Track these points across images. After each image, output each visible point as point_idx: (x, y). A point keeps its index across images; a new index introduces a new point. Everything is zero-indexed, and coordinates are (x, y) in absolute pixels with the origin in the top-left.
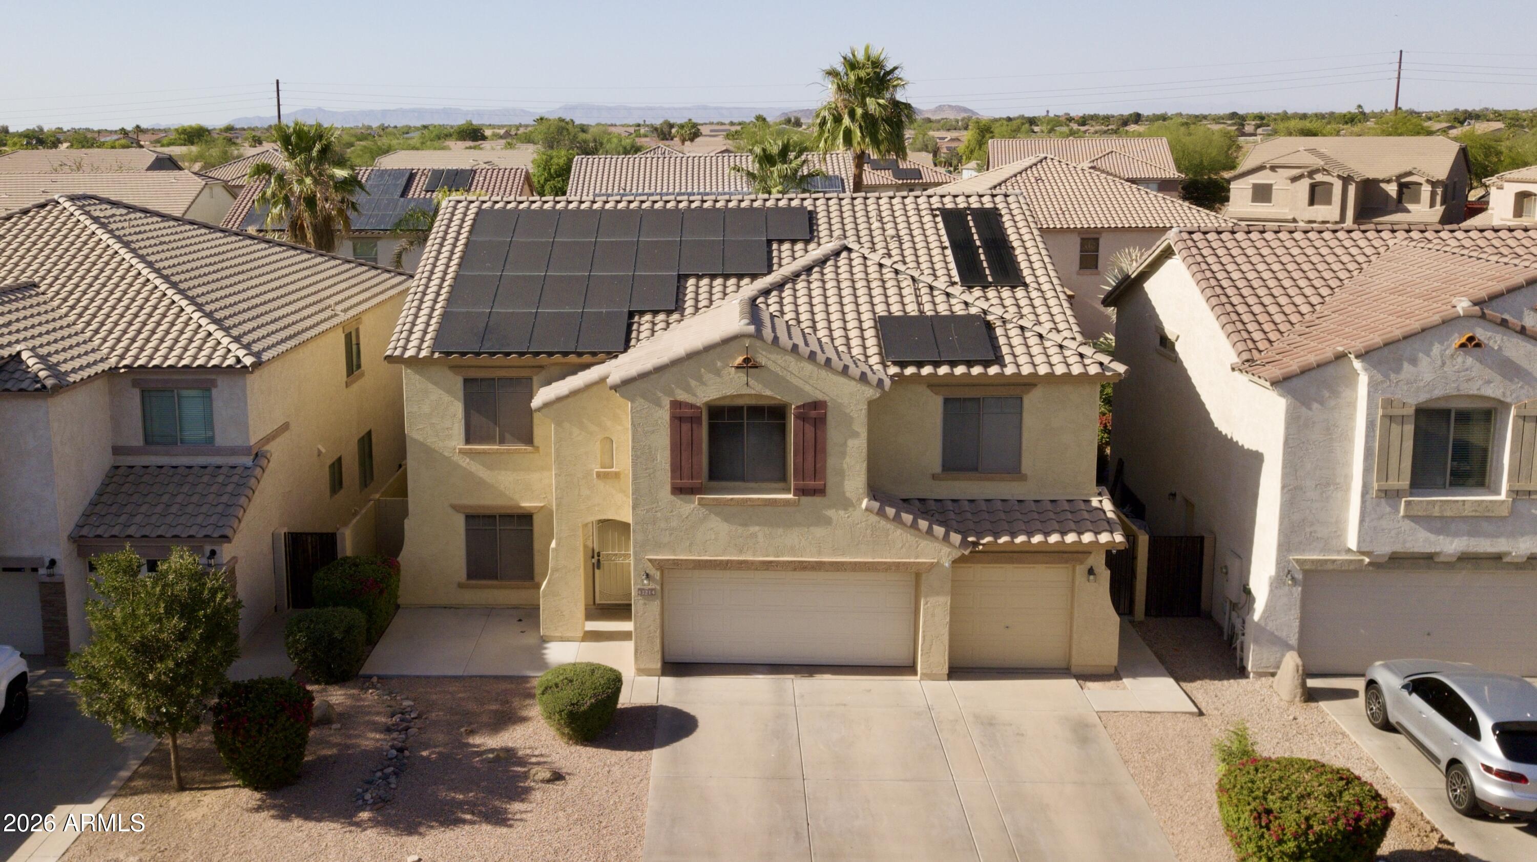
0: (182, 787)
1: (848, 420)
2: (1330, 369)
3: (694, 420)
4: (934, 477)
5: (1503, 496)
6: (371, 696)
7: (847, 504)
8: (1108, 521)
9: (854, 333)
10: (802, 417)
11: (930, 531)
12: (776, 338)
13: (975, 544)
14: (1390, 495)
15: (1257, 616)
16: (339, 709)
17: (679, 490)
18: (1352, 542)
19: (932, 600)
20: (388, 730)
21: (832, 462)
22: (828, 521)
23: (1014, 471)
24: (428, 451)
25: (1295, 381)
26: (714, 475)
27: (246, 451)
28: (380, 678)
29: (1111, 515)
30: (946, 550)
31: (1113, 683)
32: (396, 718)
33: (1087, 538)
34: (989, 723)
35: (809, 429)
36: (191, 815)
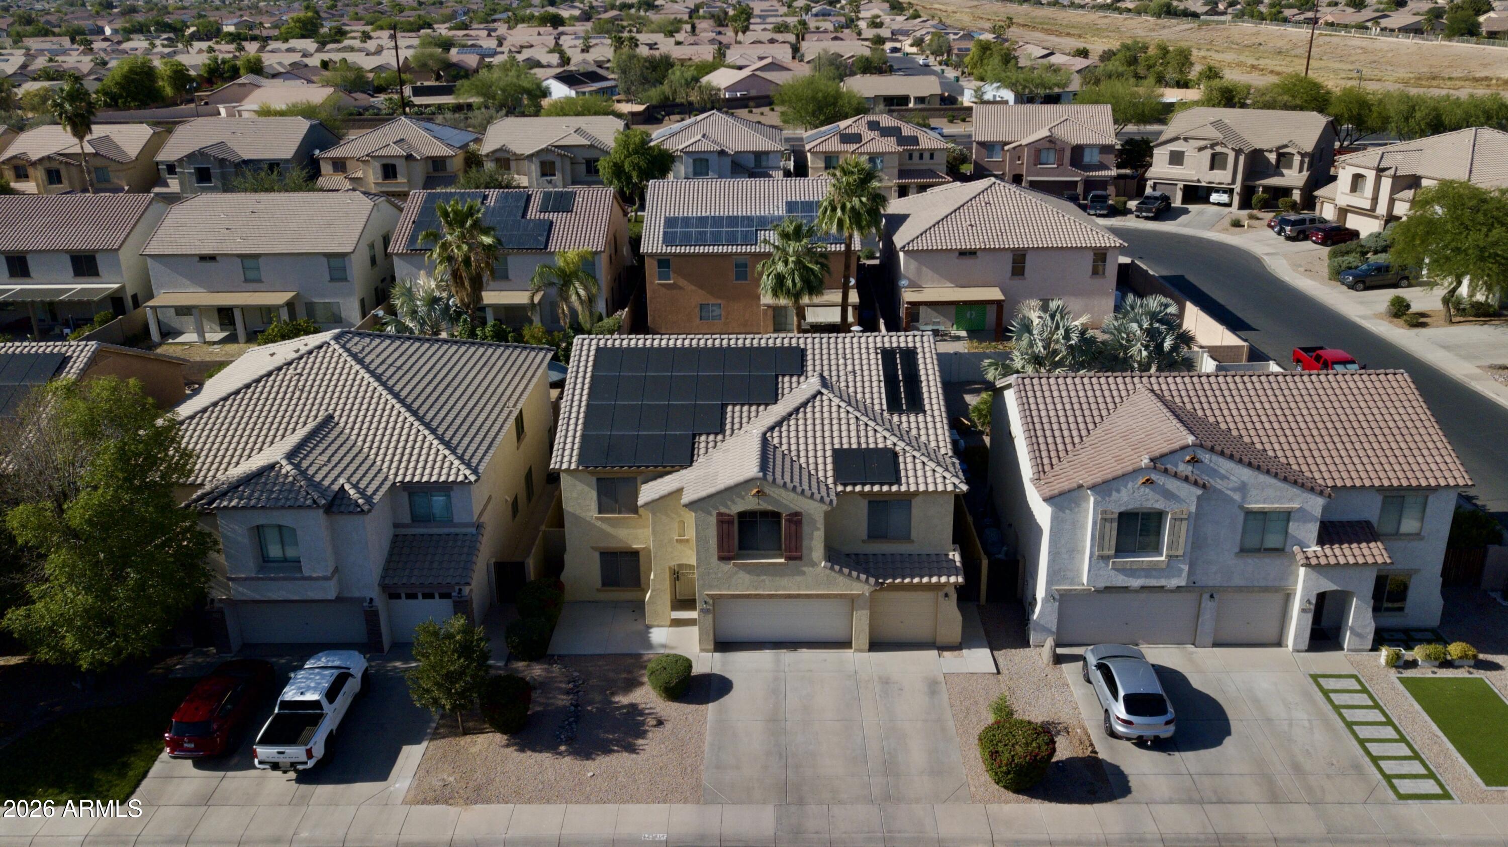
0: (466, 733)
1: (813, 522)
2: (1075, 493)
3: (730, 522)
4: (863, 541)
5: (1163, 558)
6: (556, 668)
7: (814, 564)
8: (956, 567)
9: (820, 460)
10: (789, 521)
11: (858, 578)
12: (774, 479)
13: (882, 584)
14: (1104, 558)
15: (1035, 617)
16: (540, 679)
17: (721, 558)
18: (1085, 581)
19: (859, 612)
20: (568, 693)
21: (805, 543)
22: (804, 573)
23: (907, 537)
24: (577, 518)
25: (1056, 500)
26: (742, 547)
27: (471, 525)
28: (559, 656)
29: (958, 564)
30: (867, 587)
31: (956, 653)
32: (571, 685)
33: (943, 579)
34: (885, 682)
35: (793, 527)
36: (473, 750)
